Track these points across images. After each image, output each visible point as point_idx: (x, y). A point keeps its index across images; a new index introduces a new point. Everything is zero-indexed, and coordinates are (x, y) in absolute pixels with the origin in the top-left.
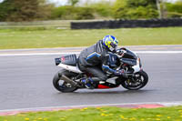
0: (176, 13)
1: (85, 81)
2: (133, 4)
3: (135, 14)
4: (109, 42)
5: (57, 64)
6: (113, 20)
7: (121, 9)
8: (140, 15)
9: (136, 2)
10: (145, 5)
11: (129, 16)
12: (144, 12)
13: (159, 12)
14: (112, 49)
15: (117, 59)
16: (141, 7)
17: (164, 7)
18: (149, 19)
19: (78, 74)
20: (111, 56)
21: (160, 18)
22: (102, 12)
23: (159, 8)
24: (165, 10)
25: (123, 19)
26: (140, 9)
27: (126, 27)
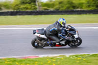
0: (46, 8)
1: (49, 43)
2: (23, 2)
3: (24, 8)
4: (62, 22)
5: (34, 34)
6: (12, 11)
7: (17, 5)
8: (27, 8)
9: (25, 2)
10: (30, 3)
11: (22, 9)
12: (29, 7)
13: (37, 7)
14: (63, 26)
15: (66, 31)
16: (27, 4)
17: (40, 4)
18: (32, 11)
19: (45, 39)
20: (63, 29)
21: (38, 10)
22: (6, 6)
23: (37, 5)
24: (41, 6)
25: (18, 11)
26: (27, 5)
27: (20, 15)
